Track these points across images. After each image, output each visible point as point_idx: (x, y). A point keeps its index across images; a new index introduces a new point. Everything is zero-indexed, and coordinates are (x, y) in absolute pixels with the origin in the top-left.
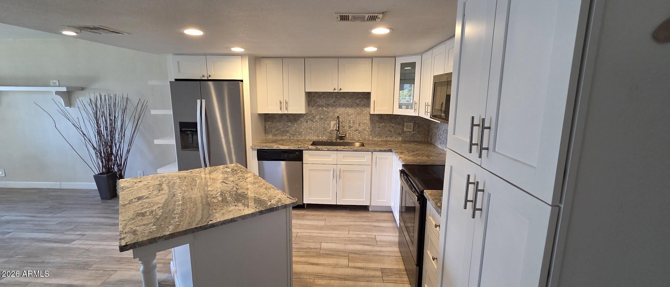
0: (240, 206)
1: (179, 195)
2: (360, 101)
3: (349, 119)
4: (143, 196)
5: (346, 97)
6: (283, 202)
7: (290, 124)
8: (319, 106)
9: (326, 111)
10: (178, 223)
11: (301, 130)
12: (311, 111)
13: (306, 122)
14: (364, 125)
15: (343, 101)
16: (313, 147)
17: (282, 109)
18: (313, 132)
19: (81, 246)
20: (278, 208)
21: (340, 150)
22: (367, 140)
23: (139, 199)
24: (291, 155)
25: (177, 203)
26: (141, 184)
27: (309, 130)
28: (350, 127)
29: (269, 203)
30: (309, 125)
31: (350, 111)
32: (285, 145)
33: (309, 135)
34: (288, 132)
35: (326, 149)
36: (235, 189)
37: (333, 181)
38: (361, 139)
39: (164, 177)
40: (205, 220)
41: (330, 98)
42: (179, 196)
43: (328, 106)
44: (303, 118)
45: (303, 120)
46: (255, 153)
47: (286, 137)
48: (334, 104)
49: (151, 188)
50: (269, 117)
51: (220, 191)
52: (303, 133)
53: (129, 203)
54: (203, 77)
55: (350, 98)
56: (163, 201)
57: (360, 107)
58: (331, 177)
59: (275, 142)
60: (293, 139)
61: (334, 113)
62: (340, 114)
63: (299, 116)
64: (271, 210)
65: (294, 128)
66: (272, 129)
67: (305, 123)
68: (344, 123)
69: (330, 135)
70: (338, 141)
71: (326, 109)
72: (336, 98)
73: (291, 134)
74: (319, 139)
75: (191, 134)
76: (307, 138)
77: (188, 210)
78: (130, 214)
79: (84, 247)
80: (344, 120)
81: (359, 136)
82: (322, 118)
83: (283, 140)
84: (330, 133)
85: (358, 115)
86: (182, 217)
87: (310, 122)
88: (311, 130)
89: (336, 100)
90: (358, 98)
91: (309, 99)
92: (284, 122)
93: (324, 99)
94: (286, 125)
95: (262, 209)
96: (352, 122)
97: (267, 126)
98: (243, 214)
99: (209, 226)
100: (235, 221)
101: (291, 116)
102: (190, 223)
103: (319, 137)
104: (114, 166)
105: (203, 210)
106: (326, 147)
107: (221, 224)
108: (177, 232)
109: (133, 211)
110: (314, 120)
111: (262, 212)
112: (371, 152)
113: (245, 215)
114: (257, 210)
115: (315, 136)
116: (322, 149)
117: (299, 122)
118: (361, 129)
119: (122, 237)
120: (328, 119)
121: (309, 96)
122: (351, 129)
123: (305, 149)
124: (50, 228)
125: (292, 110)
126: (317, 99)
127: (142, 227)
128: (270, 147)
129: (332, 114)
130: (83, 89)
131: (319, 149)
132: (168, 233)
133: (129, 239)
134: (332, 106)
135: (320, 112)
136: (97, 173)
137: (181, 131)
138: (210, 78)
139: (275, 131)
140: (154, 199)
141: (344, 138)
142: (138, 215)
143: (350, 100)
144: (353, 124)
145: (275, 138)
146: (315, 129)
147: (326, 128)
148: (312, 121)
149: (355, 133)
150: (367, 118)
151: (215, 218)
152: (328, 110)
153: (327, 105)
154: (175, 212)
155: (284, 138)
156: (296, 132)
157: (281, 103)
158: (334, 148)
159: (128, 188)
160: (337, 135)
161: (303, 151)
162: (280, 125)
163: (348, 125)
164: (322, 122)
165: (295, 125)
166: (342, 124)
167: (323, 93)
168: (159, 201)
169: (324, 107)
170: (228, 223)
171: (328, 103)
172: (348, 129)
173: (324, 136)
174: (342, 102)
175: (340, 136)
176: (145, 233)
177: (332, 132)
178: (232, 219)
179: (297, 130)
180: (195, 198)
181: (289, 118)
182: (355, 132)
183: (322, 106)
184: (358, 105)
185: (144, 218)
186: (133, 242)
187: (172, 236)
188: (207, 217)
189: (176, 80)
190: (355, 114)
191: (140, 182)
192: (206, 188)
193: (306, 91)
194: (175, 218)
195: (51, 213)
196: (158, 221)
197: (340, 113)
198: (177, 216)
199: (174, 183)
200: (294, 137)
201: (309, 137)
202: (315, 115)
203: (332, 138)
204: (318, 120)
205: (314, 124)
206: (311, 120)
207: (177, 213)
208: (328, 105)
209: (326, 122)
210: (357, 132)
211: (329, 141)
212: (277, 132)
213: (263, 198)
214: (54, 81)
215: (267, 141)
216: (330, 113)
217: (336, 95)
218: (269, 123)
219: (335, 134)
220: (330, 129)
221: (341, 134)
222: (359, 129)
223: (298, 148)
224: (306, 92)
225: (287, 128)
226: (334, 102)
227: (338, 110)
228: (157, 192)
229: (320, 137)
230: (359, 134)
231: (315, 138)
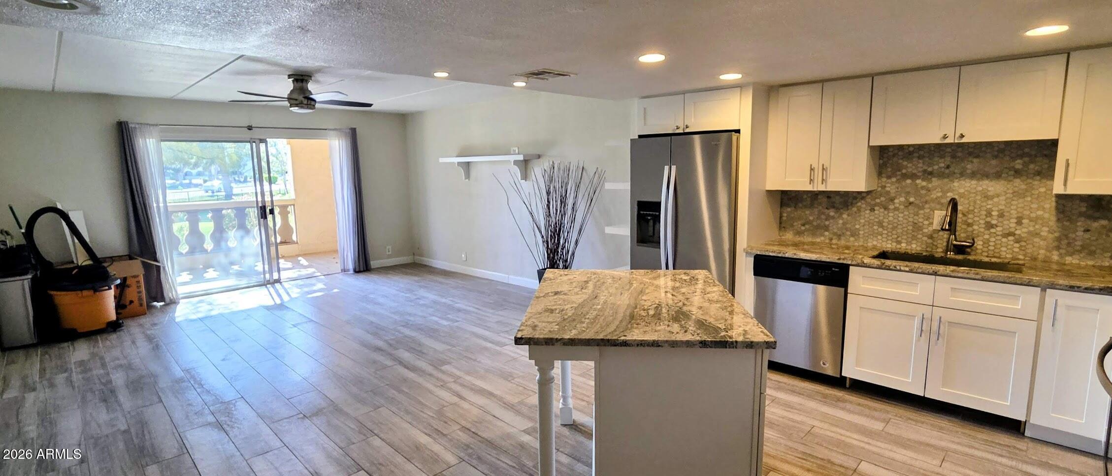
0: (676, 327)
1: (602, 297)
2: (1025, 165)
3: (988, 207)
4: (561, 292)
5: (981, 154)
6: (749, 336)
7: (832, 214)
8: (905, 176)
9: (923, 188)
10: (584, 329)
11: (857, 227)
12: (884, 187)
13: (870, 210)
14: (1033, 223)
15: (972, 165)
16: (876, 262)
17: (813, 183)
18: (886, 232)
19: (510, 353)
20: (735, 344)
21: (943, 273)
22: (1042, 261)
23: (556, 293)
24: (821, 273)
25: (595, 307)
26: (565, 278)
27: (875, 227)
28: (990, 226)
29: (723, 334)
30: (876, 216)
31: (992, 187)
32: (812, 252)
33: (876, 237)
34: (826, 228)
35: (907, 269)
36: (680, 304)
37: (918, 341)
38: (1021, 257)
39: (595, 274)
40: (617, 333)
41: (936, 159)
42: (602, 299)
43: (929, 177)
44: (863, 202)
45: (864, 206)
46: (751, 261)
47: (822, 238)
48: (947, 171)
49: (574, 284)
50: (790, 199)
51: (657, 303)
52: (861, 232)
53: (544, 296)
54: (677, 129)
55: (996, 157)
56: (581, 301)
57: (1024, 178)
58: (915, 332)
59: (796, 245)
60: (836, 244)
61: (944, 192)
62: (962, 195)
63: (855, 198)
64: (724, 344)
65: (841, 222)
66: (794, 222)
67: (868, 212)
68: (970, 216)
69: (930, 241)
70: (951, 255)
71: (924, 184)
72: (954, 157)
73: (835, 234)
74: (900, 249)
75: (652, 221)
76: (870, 244)
77: (603, 318)
78: (540, 307)
79: (513, 355)
80: (971, 208)
81: (1017, 250)
82: (911, 203)
83: (813, 244)
84: (931, 237)
85: (1015, 199)
86: (592, 323)
87: (879, 211)
88: (882, 227)
89: (952, 163)
90: (1021, 157)
91: (881, 162)
92: (820, 208)
93: (921, 161)
94: (823, 213)
95: (705, 338)
96: (995, 213)
97: (785, 215)
98: (673, 338)
99: (620, 341)
100: (659, 346)
101: (838, 198)
102: (597, 332)
103: (899, 243)
104: (559, 261)
105: (621, 321)
106: (907, 263)
107: (638, 345)
108: (578, 339)
109: (543, 305)
110: (891, 207)
111: (705, 344)
112: (1039, 289)
113: (676, 341)
114: (698, 338)
115: (891, 240)
116: (895, 267)
117: (855, 209)
118: (1023, 232)
119: (521, 329)
120: (927, 206)
121: (882, 156)
122: (993, 230)
123: (854, 263)
124: (489, 326)
125: (838, 183)
126: (901, 161)
127: (544, 324)
128: (780, 253)
129: (939, 194)
130: (539, 157)
131: (889, 267)
132: (568, 337)
133: (527, 333)
134: (941, 175)
135: (908, 190)
136: (541, 268)
137: (639, 215)
138: (687, 130)
139: (800, 226)
140: (572, 297)
141: (968, 250)
142: (547, 310)
143: (994, 162)
144: (1000, 219)
145: (798, 239)
146: (890, 226)
147: (921, 224)
148: (886, 208)
149: (1004, 240)
150: (1047, 206)
151: (631, 334)
152: (930, 186)
153: (926, 175)
154: (587, 317)
155: (818, 240)
156: (847, 229)
157: (812, 169)
158: (928, 269)
159: (551, 280)
160: (948, 242)
161: (851, 267)
162: (809, 214)
163: (982, 222)
164: (911, 211)
165: (845, 216)
166: (964, 219)
167: (917, 147)
168: (575, 300)
169: (918, 177)
170: (648, 345)
171: (930, 169)
172: (982, 230)
173: (914, 242)
174: (969, 166)
175: (955, 246)
176: (544, 330)
177: (935, 235)
178: (654, 341)
179: (848, 226)
180: (619, 306)
181: (833, 200)
182: (1004, 237)
183: (914, 177)
184: (1018, 173)
185: (551, 315)
186: (529, 336)
187: (572, 342)
188: (622, 330)
189: (640, 136)
190: (1008, 195)
191: (566, 275)
192: (640, 296)
193: (870, 145)
194: (583, 323)
195: (493, 309)
196: (564, 322)
197: (962, 191)
198: (587, 321)
199: (604, 282)
200: (839, 239)
201: (875, 243)
202: (893, 195)
203: (934, 247)
204: (902, 207)
205: (891, 214)
206: (881, 205)
207: (588, 318)
208: (931, 173)
209: (922, 212)
210: (1011, 238)
211: (924, 254)
212: (803, 228)
213: (718, 325)
214: (515, 149)
215: (782, 243)
216: (935, 192)
217: (953, 150)
218: (789, 209)
219: (945, 240)
220: (930, 229)
221: (963, 240)
222: (1017, 232)
223: (839, 259)
224: (872, 148)
225: (826, 220)
226: (948, 167)
227: (956, 184)
228: (578, 290)
229: (903, 245)
230: (1017, 245)
231: (889, 246)
